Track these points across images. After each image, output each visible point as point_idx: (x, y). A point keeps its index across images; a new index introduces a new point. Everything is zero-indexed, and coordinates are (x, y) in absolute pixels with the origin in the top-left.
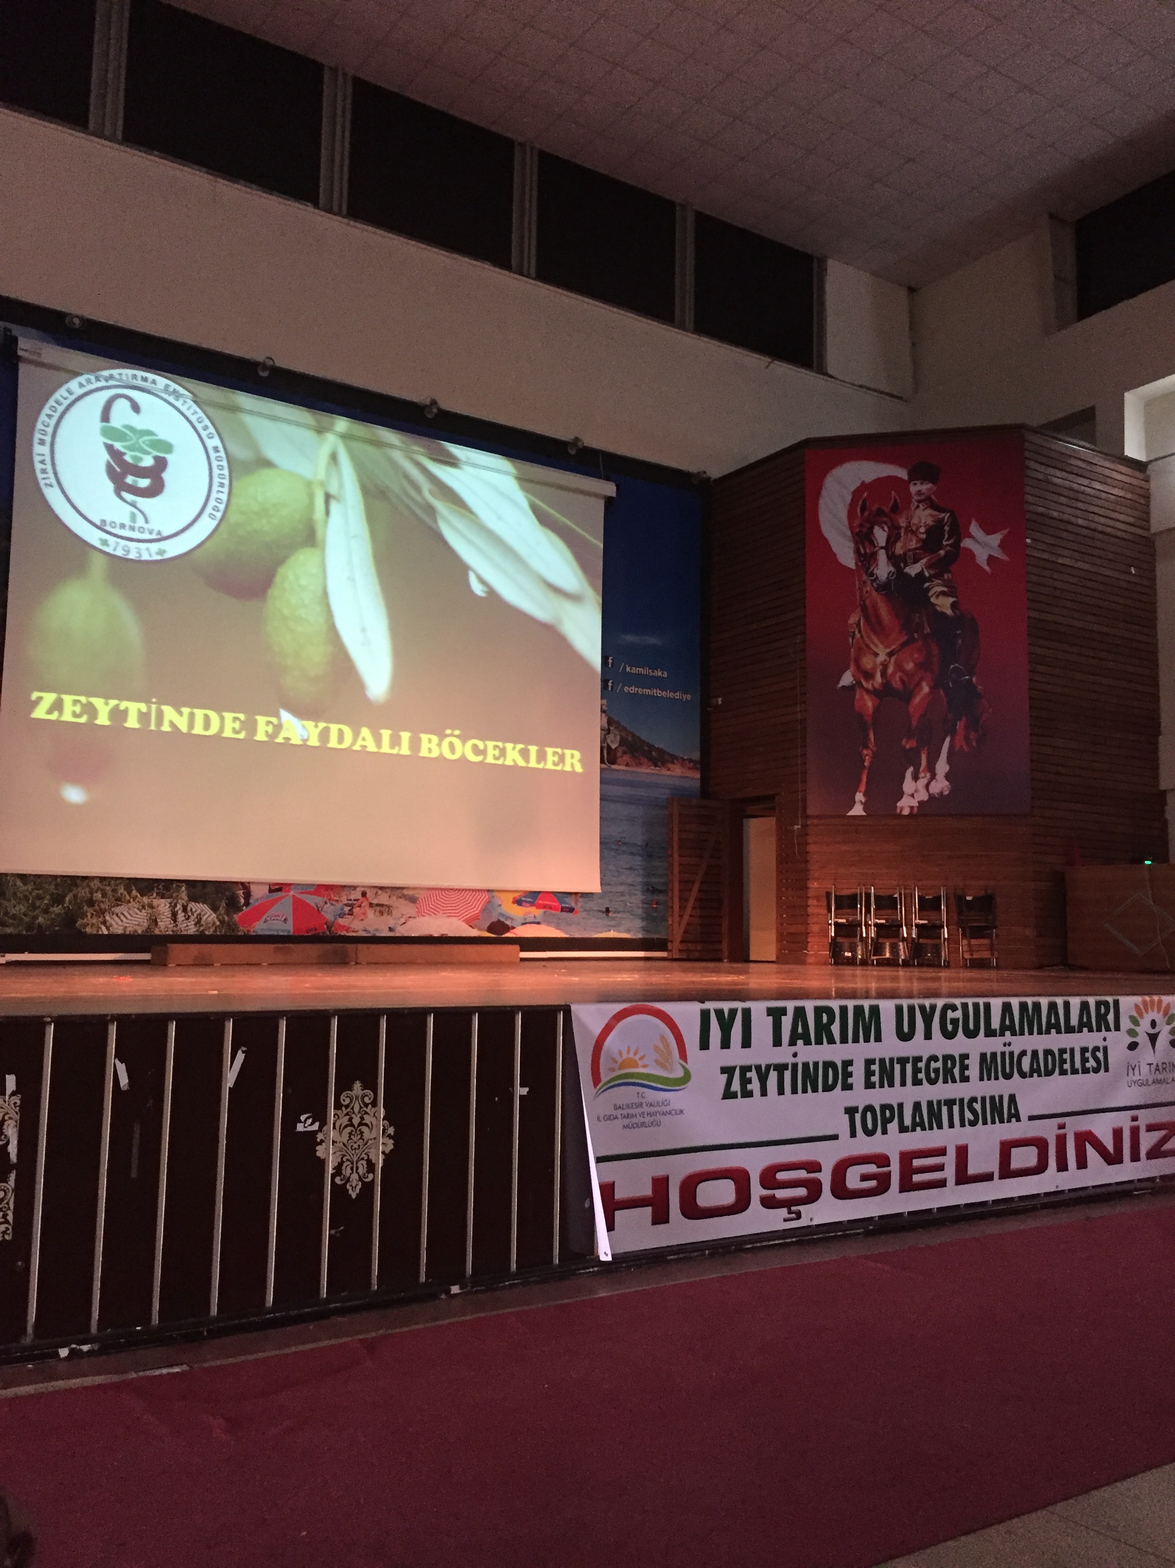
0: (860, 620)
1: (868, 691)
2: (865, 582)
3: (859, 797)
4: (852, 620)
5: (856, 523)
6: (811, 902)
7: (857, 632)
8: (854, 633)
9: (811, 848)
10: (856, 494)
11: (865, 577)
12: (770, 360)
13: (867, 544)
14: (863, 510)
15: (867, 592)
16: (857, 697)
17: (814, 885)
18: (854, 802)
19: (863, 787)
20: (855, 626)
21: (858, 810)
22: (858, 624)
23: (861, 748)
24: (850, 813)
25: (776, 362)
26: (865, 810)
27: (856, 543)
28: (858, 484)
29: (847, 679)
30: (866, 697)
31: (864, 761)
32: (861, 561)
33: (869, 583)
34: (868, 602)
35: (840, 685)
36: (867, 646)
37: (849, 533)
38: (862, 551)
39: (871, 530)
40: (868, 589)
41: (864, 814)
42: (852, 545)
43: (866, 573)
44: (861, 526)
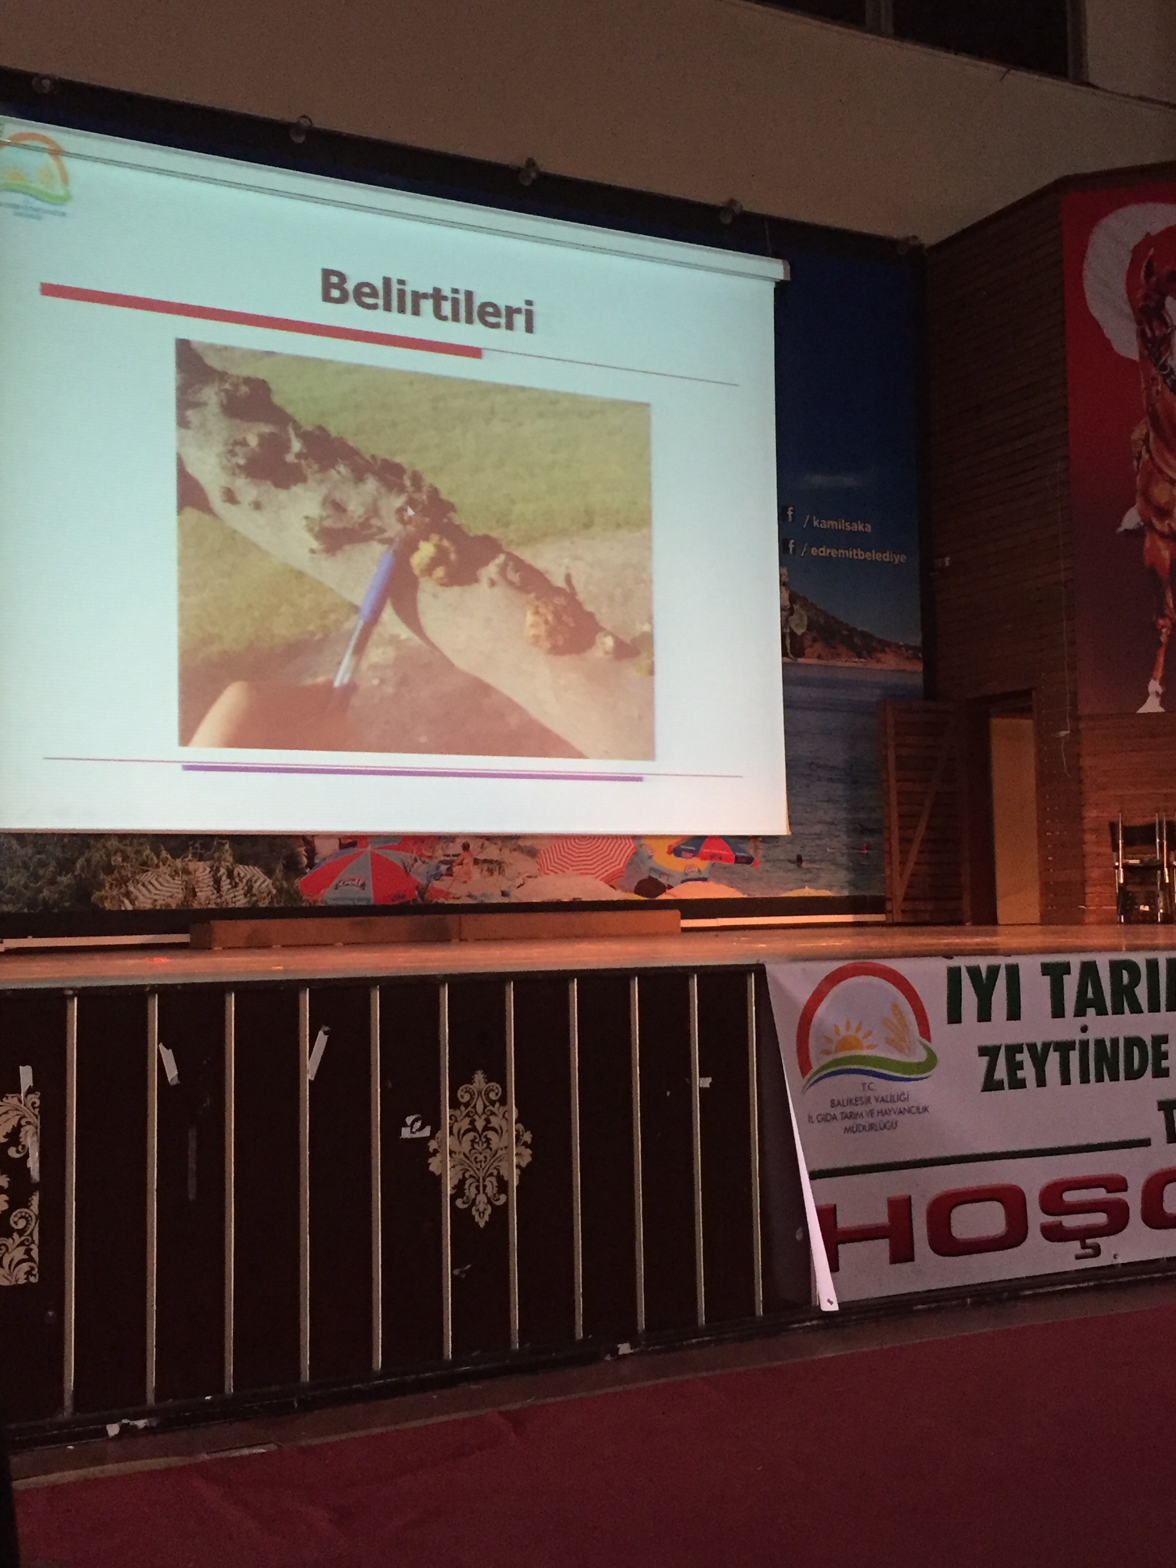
0: (1148, 434)
1: (1162, 536)
2: (1154, 379)
3: (1154, 686)
4: (1138, 434)
5: (1140, 294)
6: (1089, 837)
7: (1144, 452)
8: (1140, 453)
9: (1086, 762)
10: (1138, 252)
11: (1154, 371)
12: (1004, 69)
13: (1155, 324)
14: (1149, 273)
15: (1158, 392)
16: (1148, 544)
17: (1091, 814)
18: (1147, 695)
19: (1159, 673)
20: (1141, 442)
21: (1152, 706)
22: (1146, 441)
23: (1154, 617)
24: (1141, 711)
25: (1013, 71)
26: (1162, 704)
27: (1139, 323)
28: (1138, 239)
29: (1131, 520)
30: (1161, 544)
31: (1161, 633)
32: (1147, 348)
33: (1160, 378)
34: (1159, 406)
35: (1121, 529)
36: (1161, 471)
37: (1128, 309)
38: (1149, 335)
39: (1161, 306)
40: (1159, 388)
41: (1161, 710)
42: (1134, 326)
43: (1155, 365)
44: (1146, 297)
